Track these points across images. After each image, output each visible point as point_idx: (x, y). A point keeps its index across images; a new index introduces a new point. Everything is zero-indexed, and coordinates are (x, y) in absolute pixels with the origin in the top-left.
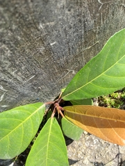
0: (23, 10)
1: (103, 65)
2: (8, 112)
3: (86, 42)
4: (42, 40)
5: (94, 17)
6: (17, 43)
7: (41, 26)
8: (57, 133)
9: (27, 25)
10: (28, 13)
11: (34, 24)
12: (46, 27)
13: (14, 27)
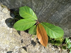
0: (59, 7)
1: (53, 29)
2: (33, 12)
3: (56, 23)
4: (54, 13)
5: (62, 22)
6: (52, 8)
7: (57, 12)
8: (33, 24)
9: (57, 9)
10: (59, 8)
11: (57, 10)
12: (57, 13)
13: (55, 7)
